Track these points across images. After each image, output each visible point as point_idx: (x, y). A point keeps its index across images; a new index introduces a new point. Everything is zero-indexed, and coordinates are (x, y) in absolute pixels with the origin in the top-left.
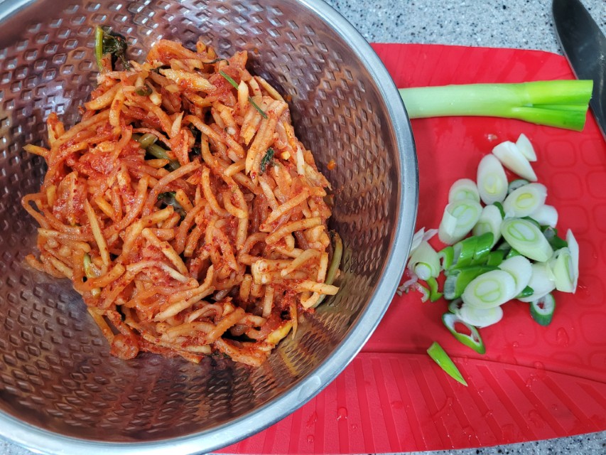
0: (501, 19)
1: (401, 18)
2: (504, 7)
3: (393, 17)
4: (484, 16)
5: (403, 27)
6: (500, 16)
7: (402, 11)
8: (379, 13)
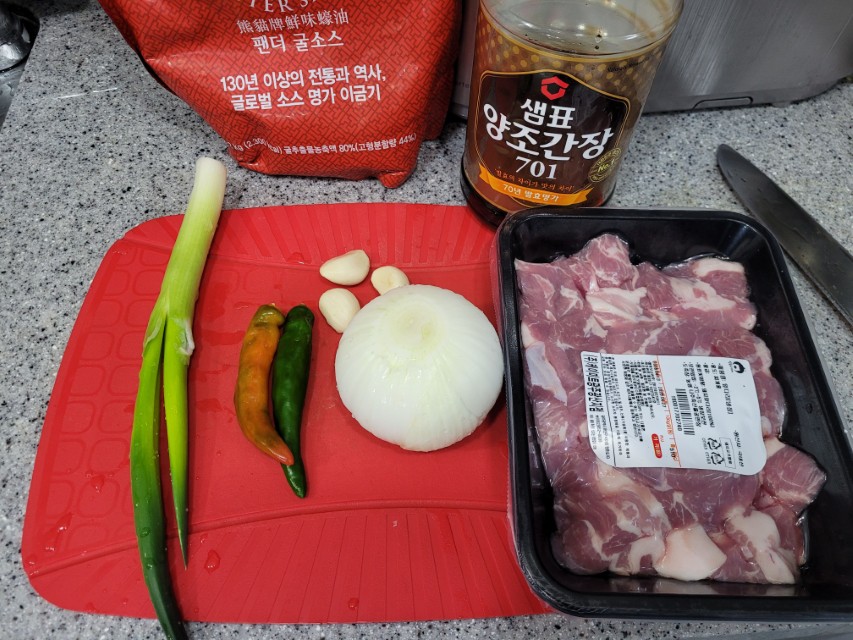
0: (790, 156)
1: (693, 158)
2: (790, 146)
3: (684, 158)
4: (772, 153)
5: (697, 166)
6: (788, 153)
7: (691, 153)
8: (671, 155)
